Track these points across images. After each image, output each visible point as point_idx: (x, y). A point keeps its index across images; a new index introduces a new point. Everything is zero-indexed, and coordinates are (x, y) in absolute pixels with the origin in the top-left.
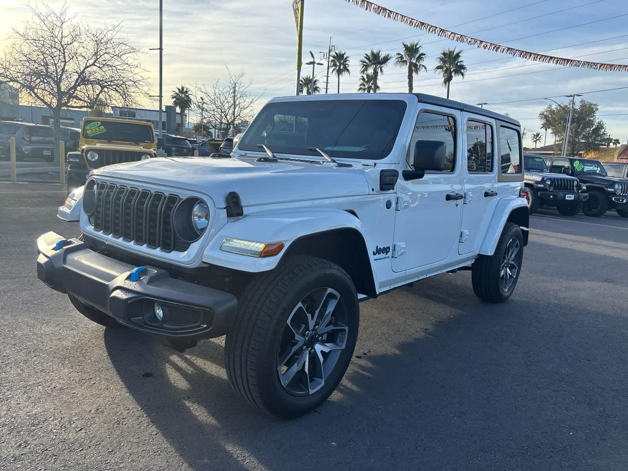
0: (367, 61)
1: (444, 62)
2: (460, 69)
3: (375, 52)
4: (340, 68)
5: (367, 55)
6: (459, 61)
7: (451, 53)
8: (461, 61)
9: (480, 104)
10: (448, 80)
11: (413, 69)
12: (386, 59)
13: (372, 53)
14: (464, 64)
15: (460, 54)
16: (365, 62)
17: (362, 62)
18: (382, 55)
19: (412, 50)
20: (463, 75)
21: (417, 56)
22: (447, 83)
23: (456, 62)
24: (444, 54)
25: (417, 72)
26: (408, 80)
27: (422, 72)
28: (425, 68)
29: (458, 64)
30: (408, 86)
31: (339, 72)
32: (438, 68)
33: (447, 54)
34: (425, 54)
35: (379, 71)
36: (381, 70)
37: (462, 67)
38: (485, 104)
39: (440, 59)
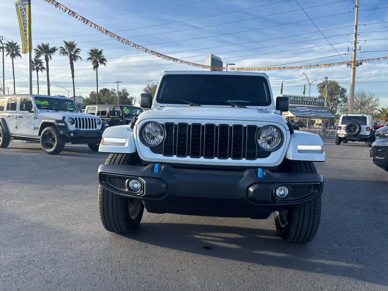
0: (39, 50)
1: (93, 55)
2: (103, 61)
3: (45, 44)
4: (13, 53)
5: (39, 46)
6: (102, 56)
7: (96, 50)
8: (103, 56)
9: (117, 82)
10: (96, 67)
11: (73, 58)
12: (54, 50)
13: (43, 45)
14: (105, 57)
15: (102, 52)
16: (38, 51)
17: (35, 50)
18: (51, 47)
19: (71, 46)
20: (105, 64)
21: (74, 50)
22: (96, 68)
23: (100, 56)
24: (92, 51)
25: (75, 61)
26: (70, 65)
27: (78, 60)
28: (81, 58)
29: (102, 57)
30: (70, 69)
31: (13, 56)
32: (89, 59)
33: (94, 51)
34: (80, 49)
35: (49, 57)
36: (50, 57)
37: (104, 59)
38: (120, 82)
39: (90, 53)
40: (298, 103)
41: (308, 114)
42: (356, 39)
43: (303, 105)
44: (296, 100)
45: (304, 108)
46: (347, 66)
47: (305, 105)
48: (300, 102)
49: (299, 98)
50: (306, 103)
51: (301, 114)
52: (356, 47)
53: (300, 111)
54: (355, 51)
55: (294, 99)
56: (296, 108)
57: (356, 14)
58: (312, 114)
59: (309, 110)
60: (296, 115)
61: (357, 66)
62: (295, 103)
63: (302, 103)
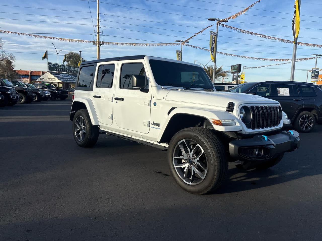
40: (62, 71)
41: (71, 81)
42: (99, 24)
43: (66, 73)
44: (59, 67)
45: (67, 75)
46: (93, 44)
47: (67, 73)
48: (63, 70)
49: (61, 66)
50: (67, 71)
51: (66, 81)
52: (99, 31)
53: (64, 77)
54: (98, 33)
55: (58, 67)
56: (60, 75)
57: (98, 4)
58: (74, 80)
59: (71, 77)
60: (63, 81)
61: (101, 45)
62: (59, 71)
63: (65, 71)
